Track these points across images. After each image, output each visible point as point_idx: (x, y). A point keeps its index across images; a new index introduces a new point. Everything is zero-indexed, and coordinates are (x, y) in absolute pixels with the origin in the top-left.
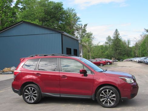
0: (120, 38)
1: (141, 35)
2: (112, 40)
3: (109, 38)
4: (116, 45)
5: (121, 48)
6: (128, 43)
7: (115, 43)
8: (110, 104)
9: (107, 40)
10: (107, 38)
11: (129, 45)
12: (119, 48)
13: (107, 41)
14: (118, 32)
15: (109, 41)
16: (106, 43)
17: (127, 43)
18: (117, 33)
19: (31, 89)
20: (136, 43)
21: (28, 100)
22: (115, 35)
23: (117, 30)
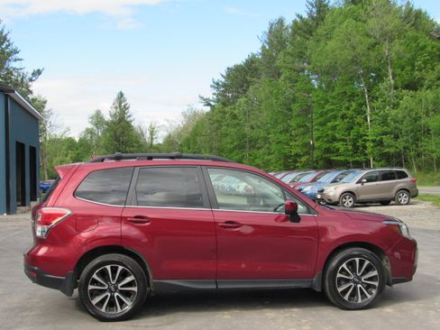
0: (129, 119)
1: (184, 114)
2: (107, 123)
3: (98, 118)
4: (117, 139)
5: (133, 146)
6: (152, 134)
7: (115, 133)
8: (362, 298)
9: (91, 122)
10: (92, 118)
11: (152, 139)
12: (127, 149)
13: (90, 126)
14: (125, 100)
15: (96, 125)
16: (89, 131)
17: (148, 135)
18: (120, 103)
19: (114, 270)
20: (169, 136)
21: (103, 310)
22: (116, 108)
23: (121, 95)
